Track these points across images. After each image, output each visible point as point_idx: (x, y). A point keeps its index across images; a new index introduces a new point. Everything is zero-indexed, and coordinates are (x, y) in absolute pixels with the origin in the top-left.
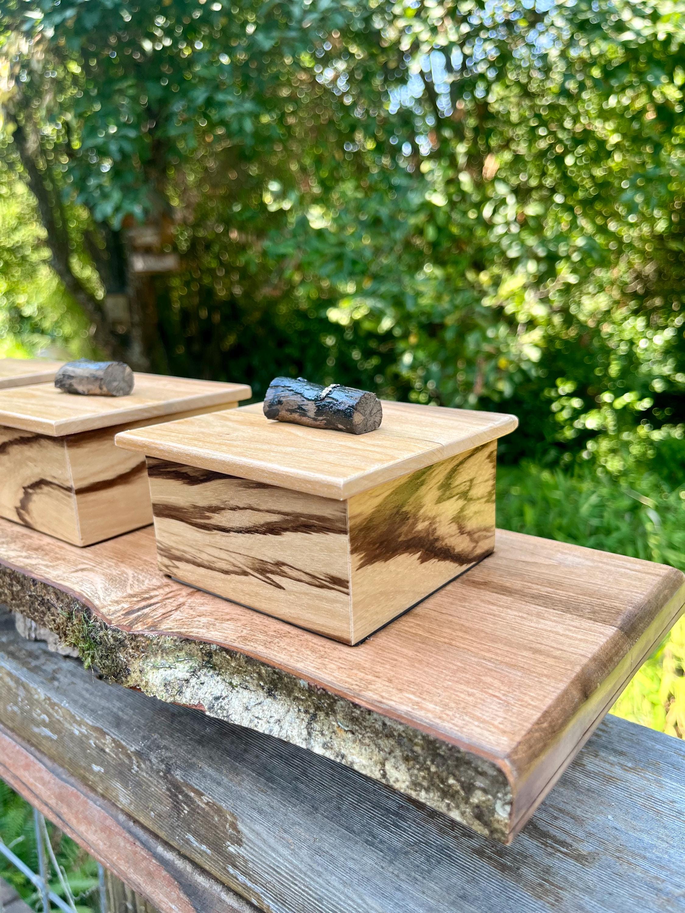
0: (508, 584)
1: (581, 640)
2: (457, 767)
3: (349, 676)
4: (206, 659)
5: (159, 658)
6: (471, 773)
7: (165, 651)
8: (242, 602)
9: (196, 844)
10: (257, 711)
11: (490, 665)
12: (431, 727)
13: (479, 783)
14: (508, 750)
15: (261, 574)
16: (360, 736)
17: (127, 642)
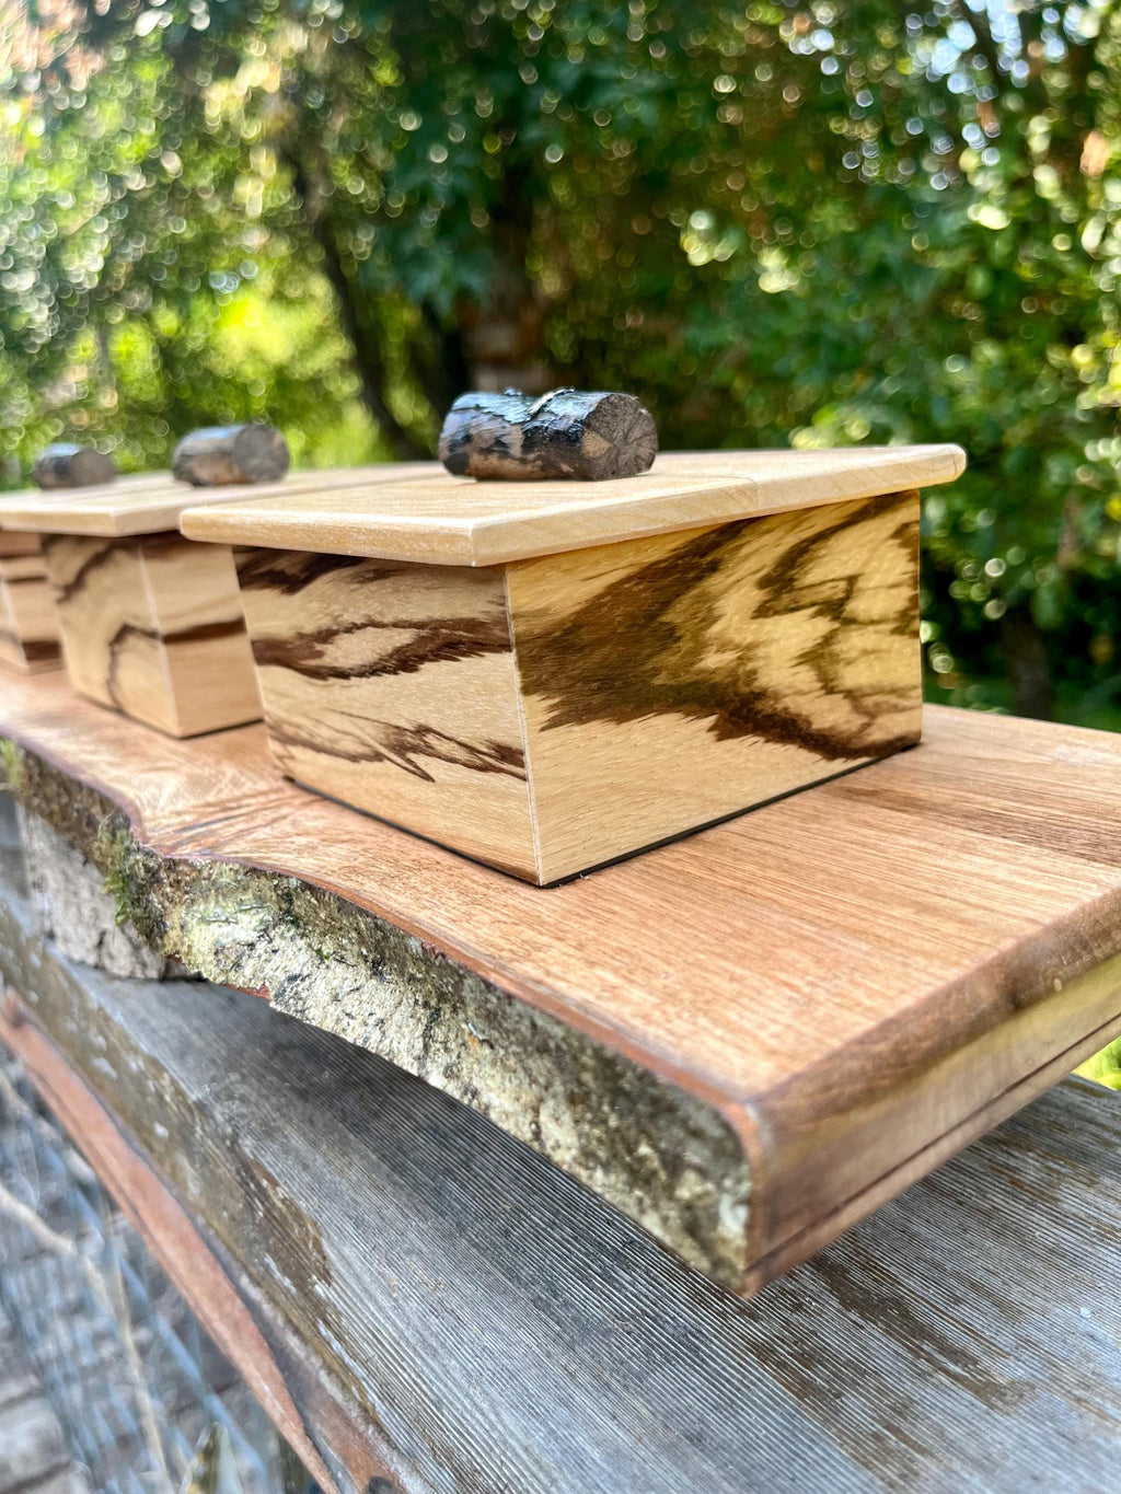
0: (923, 795)
1: (1040, 892)
2: (653, 1117)
3: (504, 936)
4: (284, 906)
5: (212, 904)
6: (678, 1132)
7: (222, 892)
8: (381, 813)
9: (278, 1275)
10: (350, 1004)
11: (808, 930)
12: (616, 1032)
13: (694, 1154)
14: (763, 1087)
15: (402, 755)
16: (502, 1052)
17: (163, 875)
